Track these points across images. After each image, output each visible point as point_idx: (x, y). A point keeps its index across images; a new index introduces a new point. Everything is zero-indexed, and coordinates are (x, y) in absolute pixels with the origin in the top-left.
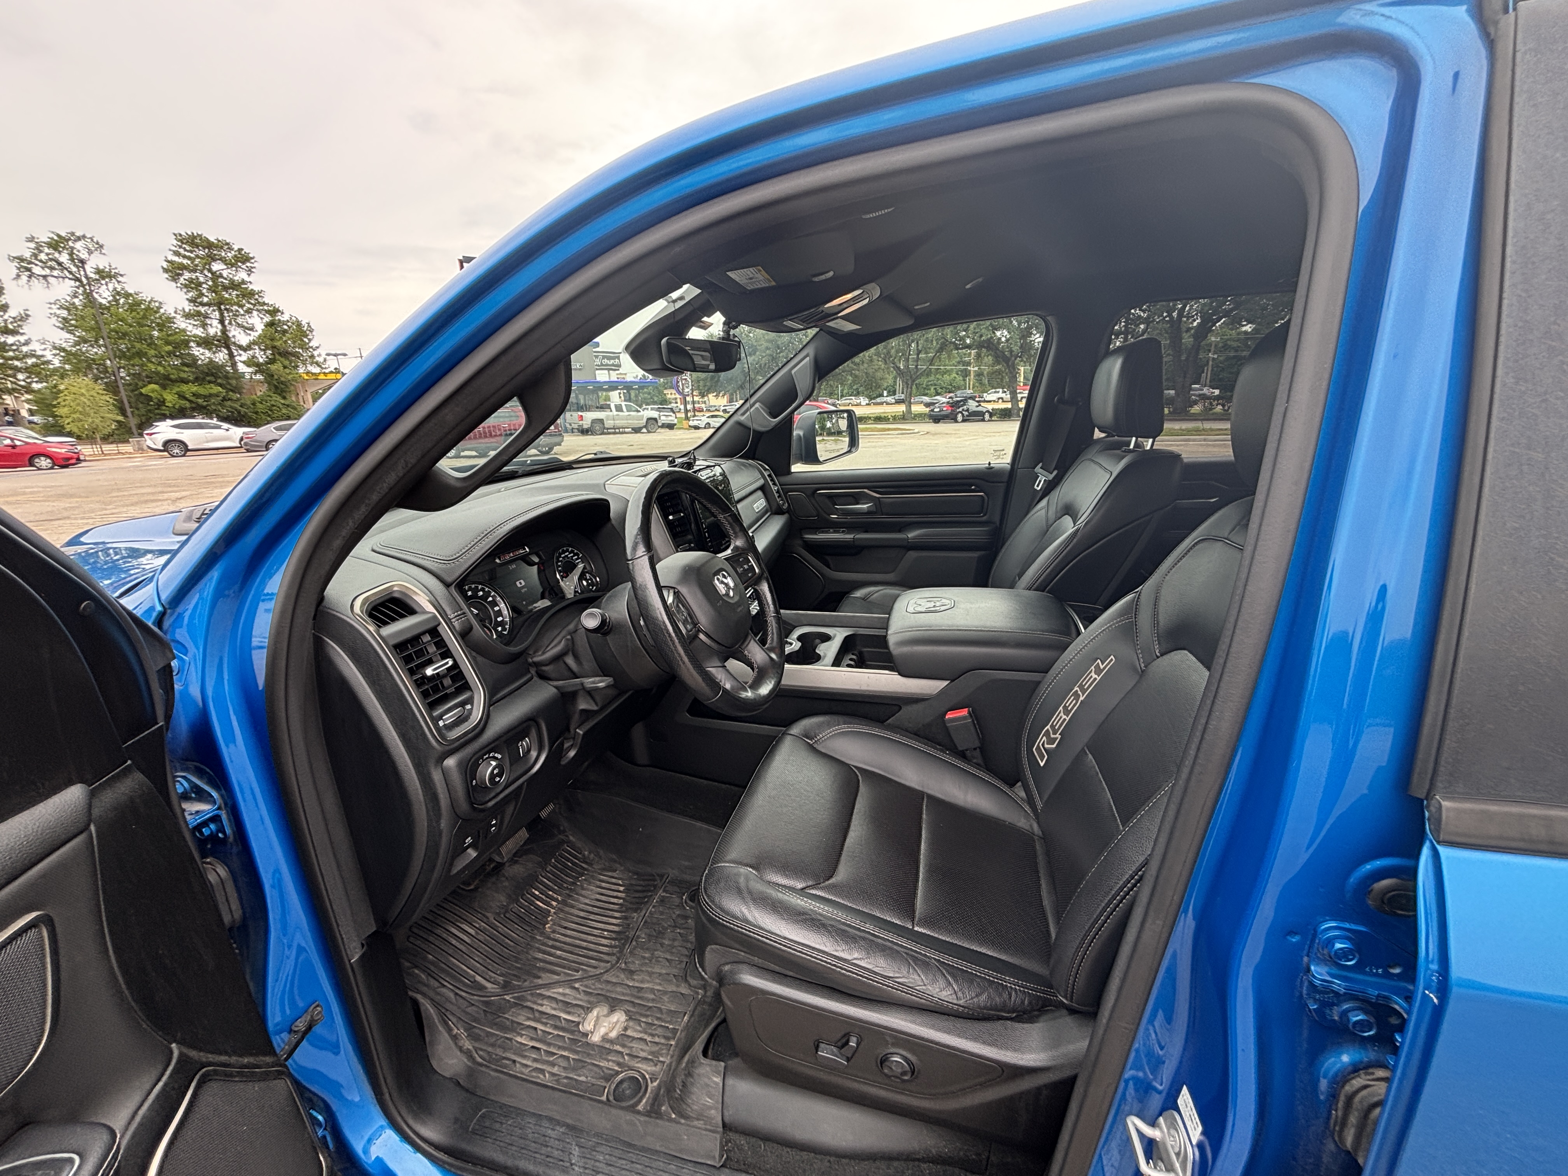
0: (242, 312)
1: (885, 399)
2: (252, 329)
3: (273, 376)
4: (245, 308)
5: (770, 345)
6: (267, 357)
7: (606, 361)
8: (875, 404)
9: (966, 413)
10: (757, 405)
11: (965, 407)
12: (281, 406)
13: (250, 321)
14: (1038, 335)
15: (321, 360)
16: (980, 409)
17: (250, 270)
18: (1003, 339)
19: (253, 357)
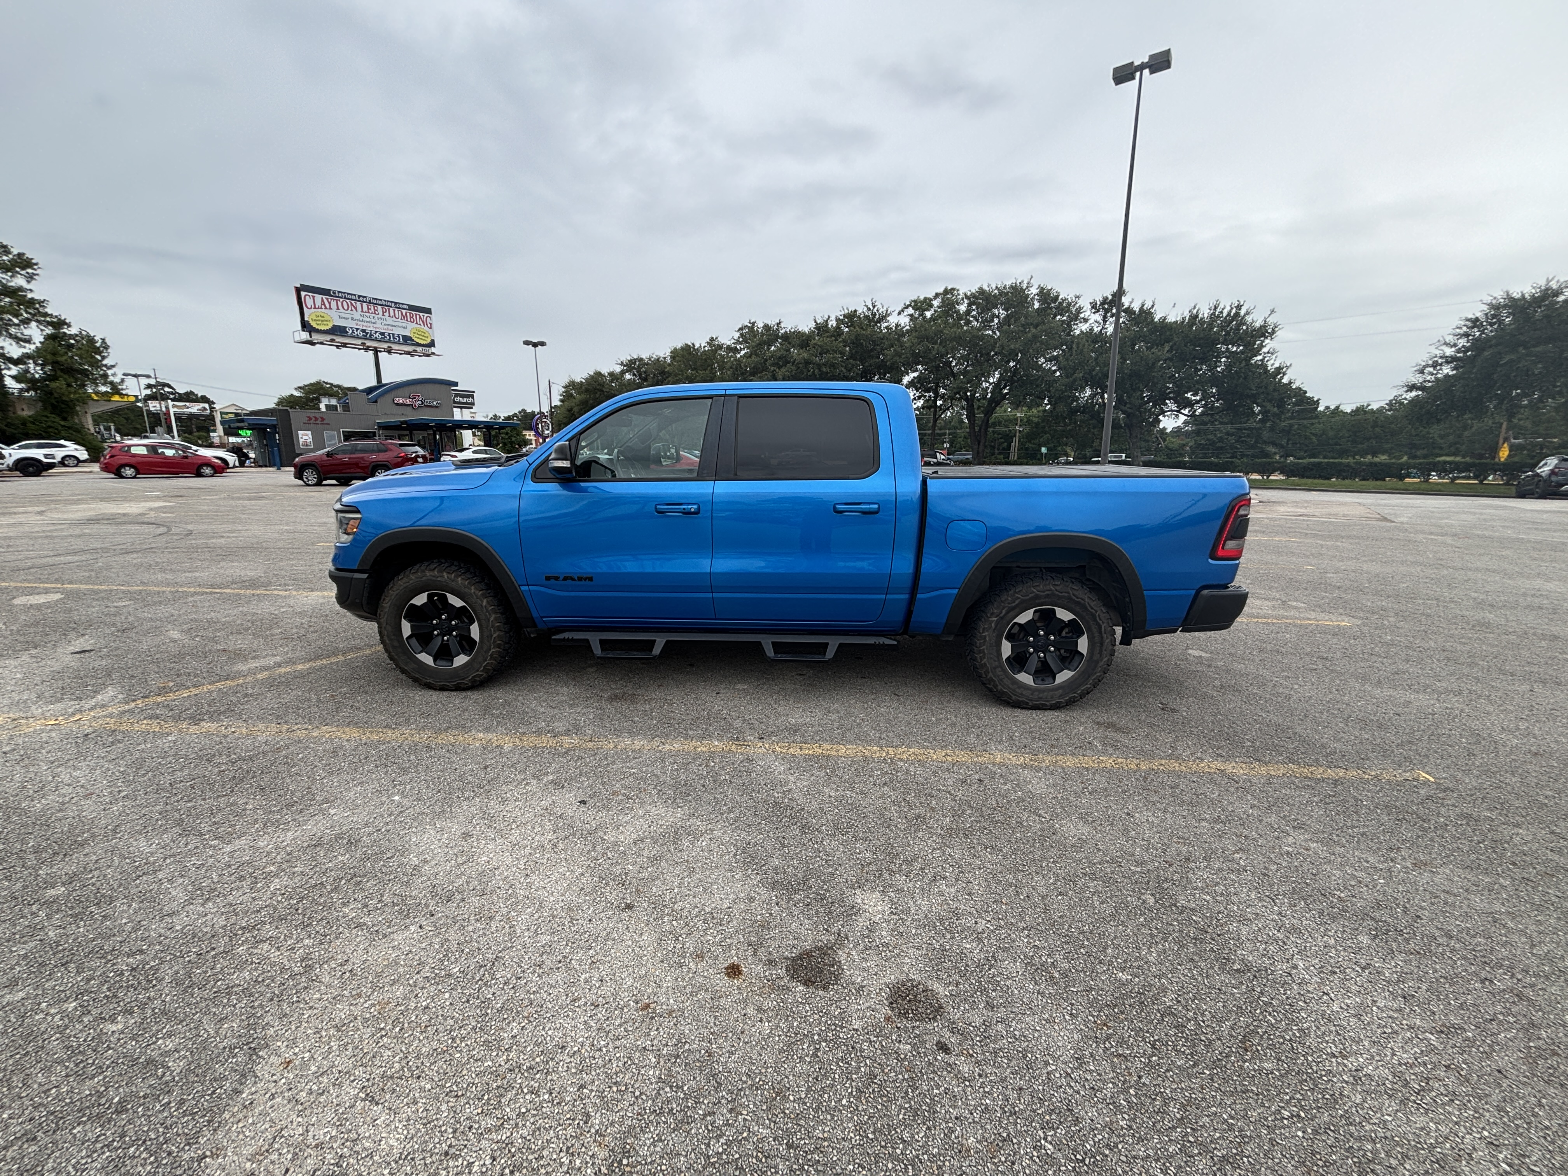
0: (17, 322)
2: (27, 341)
3: (51, 394)
4: (21, 318)
15: (116, 379)
17: (31, 277)
19: (26, 372)
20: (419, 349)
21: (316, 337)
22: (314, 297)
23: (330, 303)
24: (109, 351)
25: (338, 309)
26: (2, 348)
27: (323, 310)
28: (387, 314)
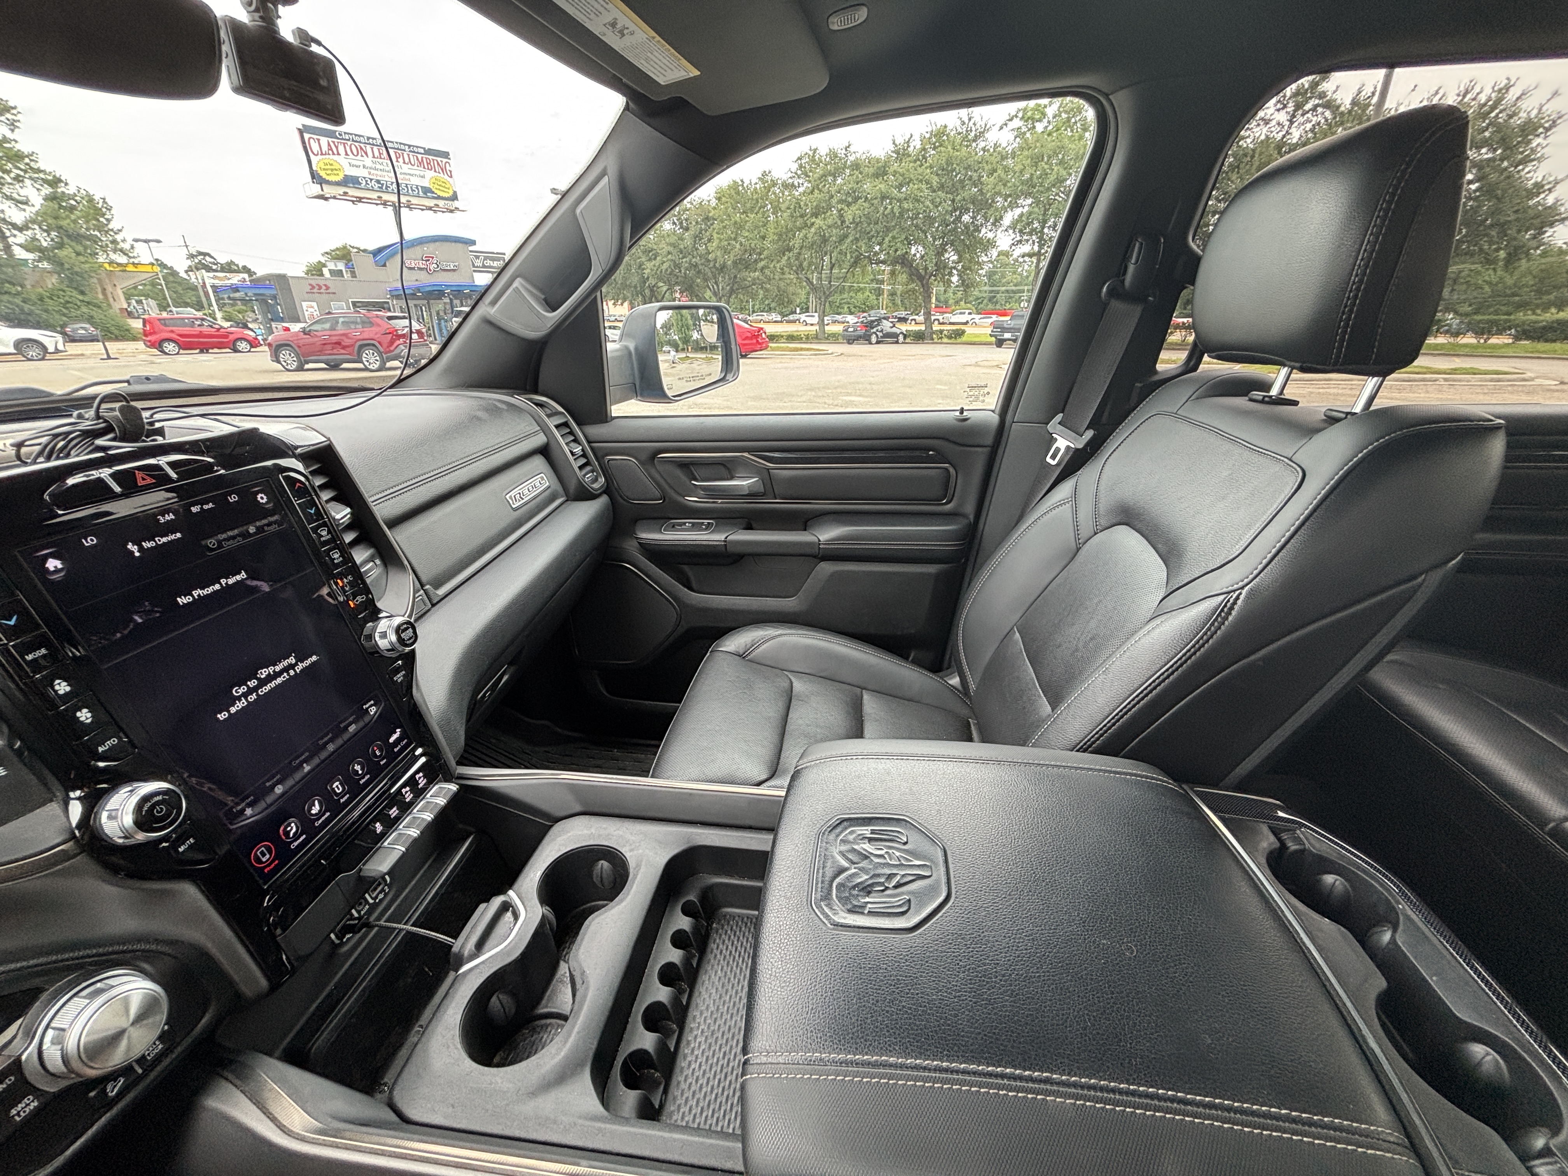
0: (10, 181)
1: (796, 317)
2: (26, 203)
3: (62, 264)
4: (12, 175)
5: (671, 249)
6: (52, 240)
7: (489, 263)
8: (789, 322)
9: (880, 334)
10: (516, 284)
11: (879, 328)
12: (79, 303)
13: (23, 192)
14: (952, 253)
15: (126, 246)
16: (894, 330)
17: (13, 124)
18: (918, 255)
19: (34, 239)
20: (441, 203)
21: (328, 190)
22: (319, 140)
23: (337, 147)
24: (112, 212)
25: (347, 154)
26: (3, 211)
27: (331, 157)
28: (401, 160)
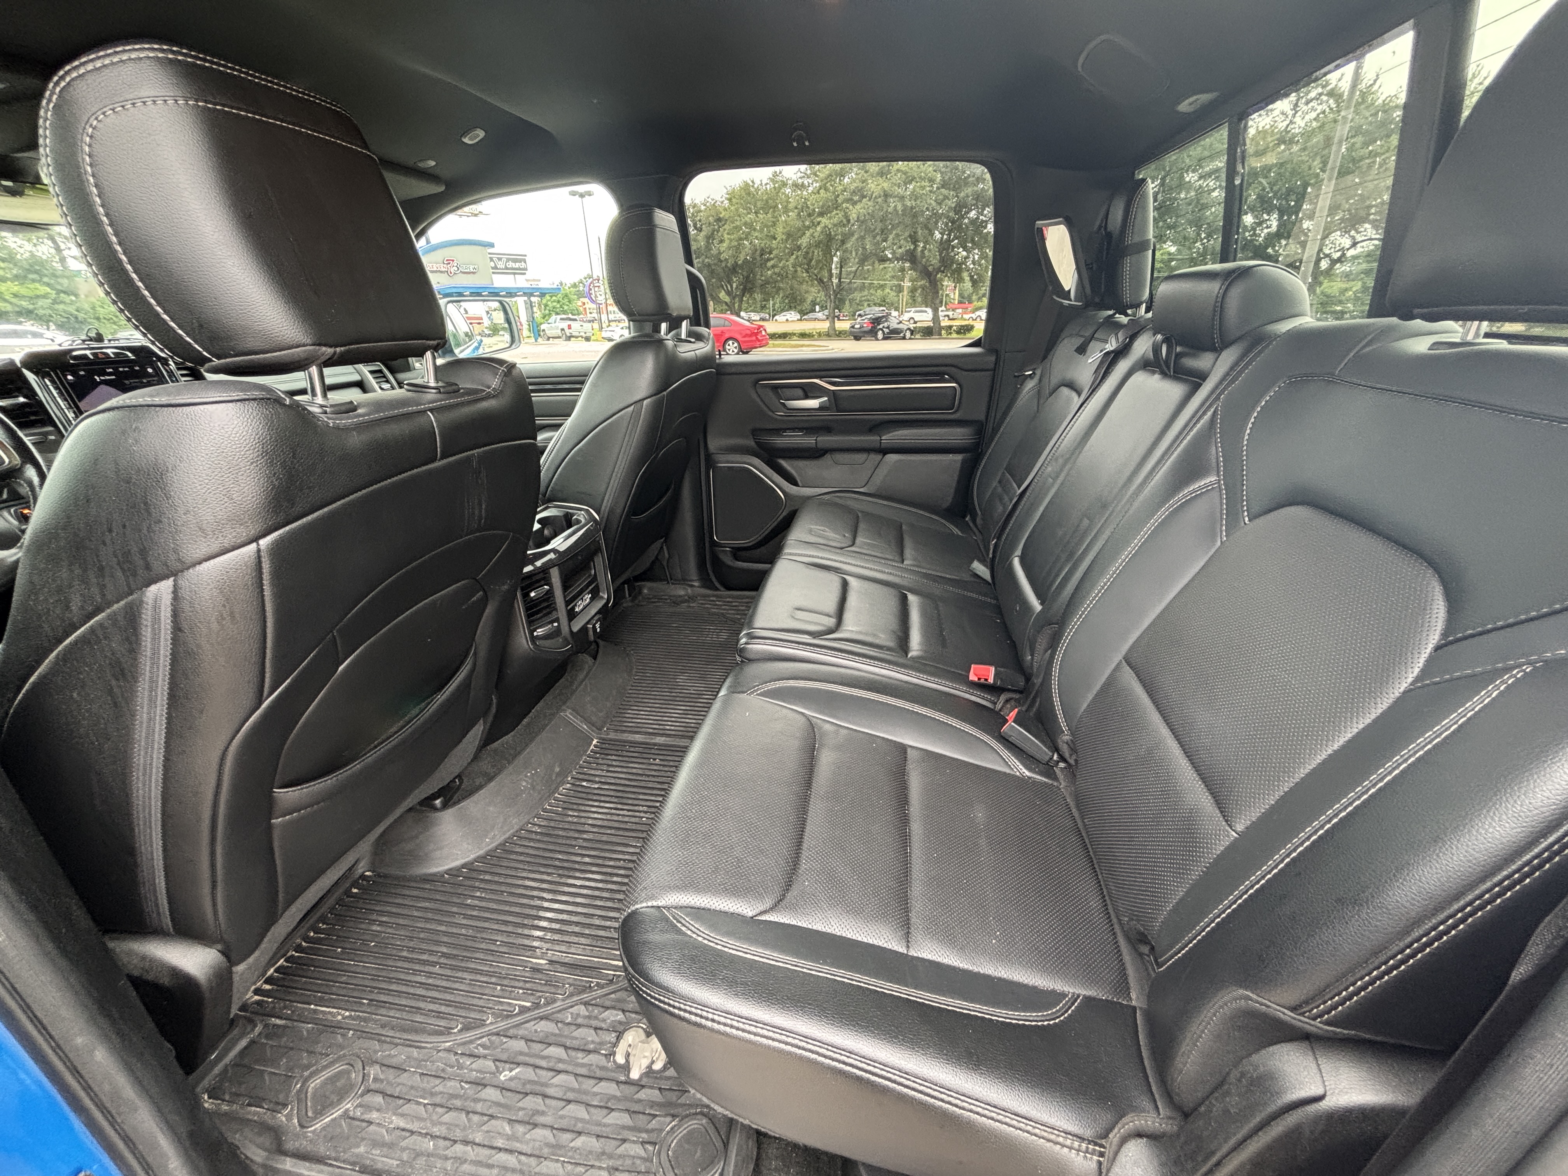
1: (815, 315)
7: (511, 264)
8: (804, 320)
9: (886, 331)
11: (886, 324)
16: (901, 326)
